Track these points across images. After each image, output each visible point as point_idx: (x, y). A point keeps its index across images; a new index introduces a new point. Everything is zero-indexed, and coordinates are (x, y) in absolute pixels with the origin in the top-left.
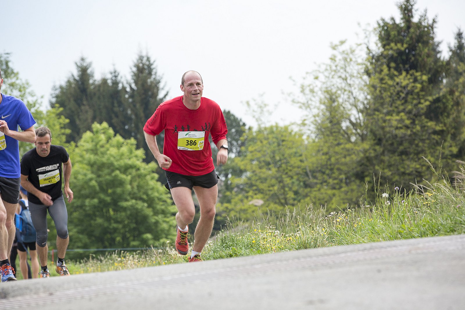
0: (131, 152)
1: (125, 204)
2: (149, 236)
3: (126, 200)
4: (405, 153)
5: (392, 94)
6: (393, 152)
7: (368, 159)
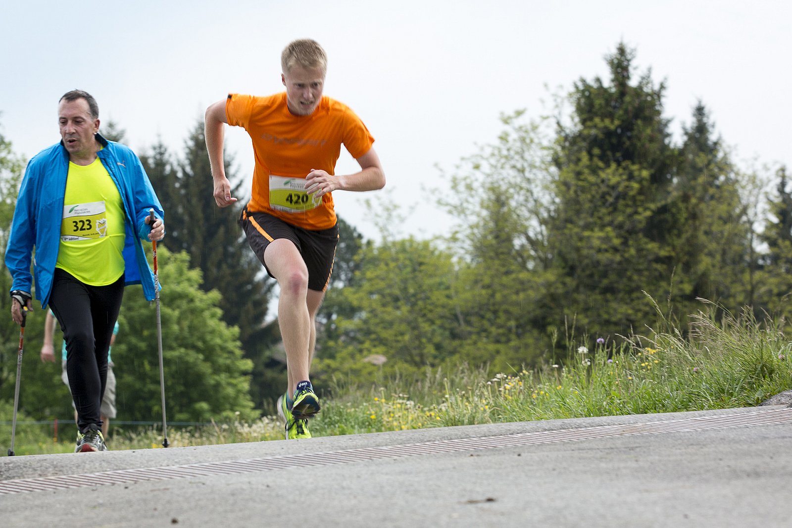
0: (180, 273)
1: (168, 355)
2: (204, 405)
3: (172, 349)
4: (610, 290)
5: (593, 197)
6: (592, 288)
7: (553, 297)
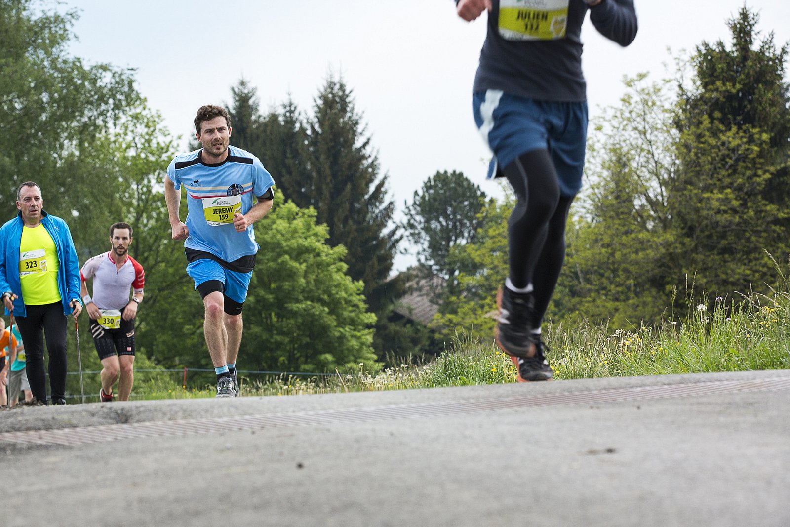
0: (308, 227)
1: (295, 307)
2: (329, 357)
3: (298, 301)
4: (728, 250)
5: (713, 159)
6: (711, 248)
7: (672, 257)
